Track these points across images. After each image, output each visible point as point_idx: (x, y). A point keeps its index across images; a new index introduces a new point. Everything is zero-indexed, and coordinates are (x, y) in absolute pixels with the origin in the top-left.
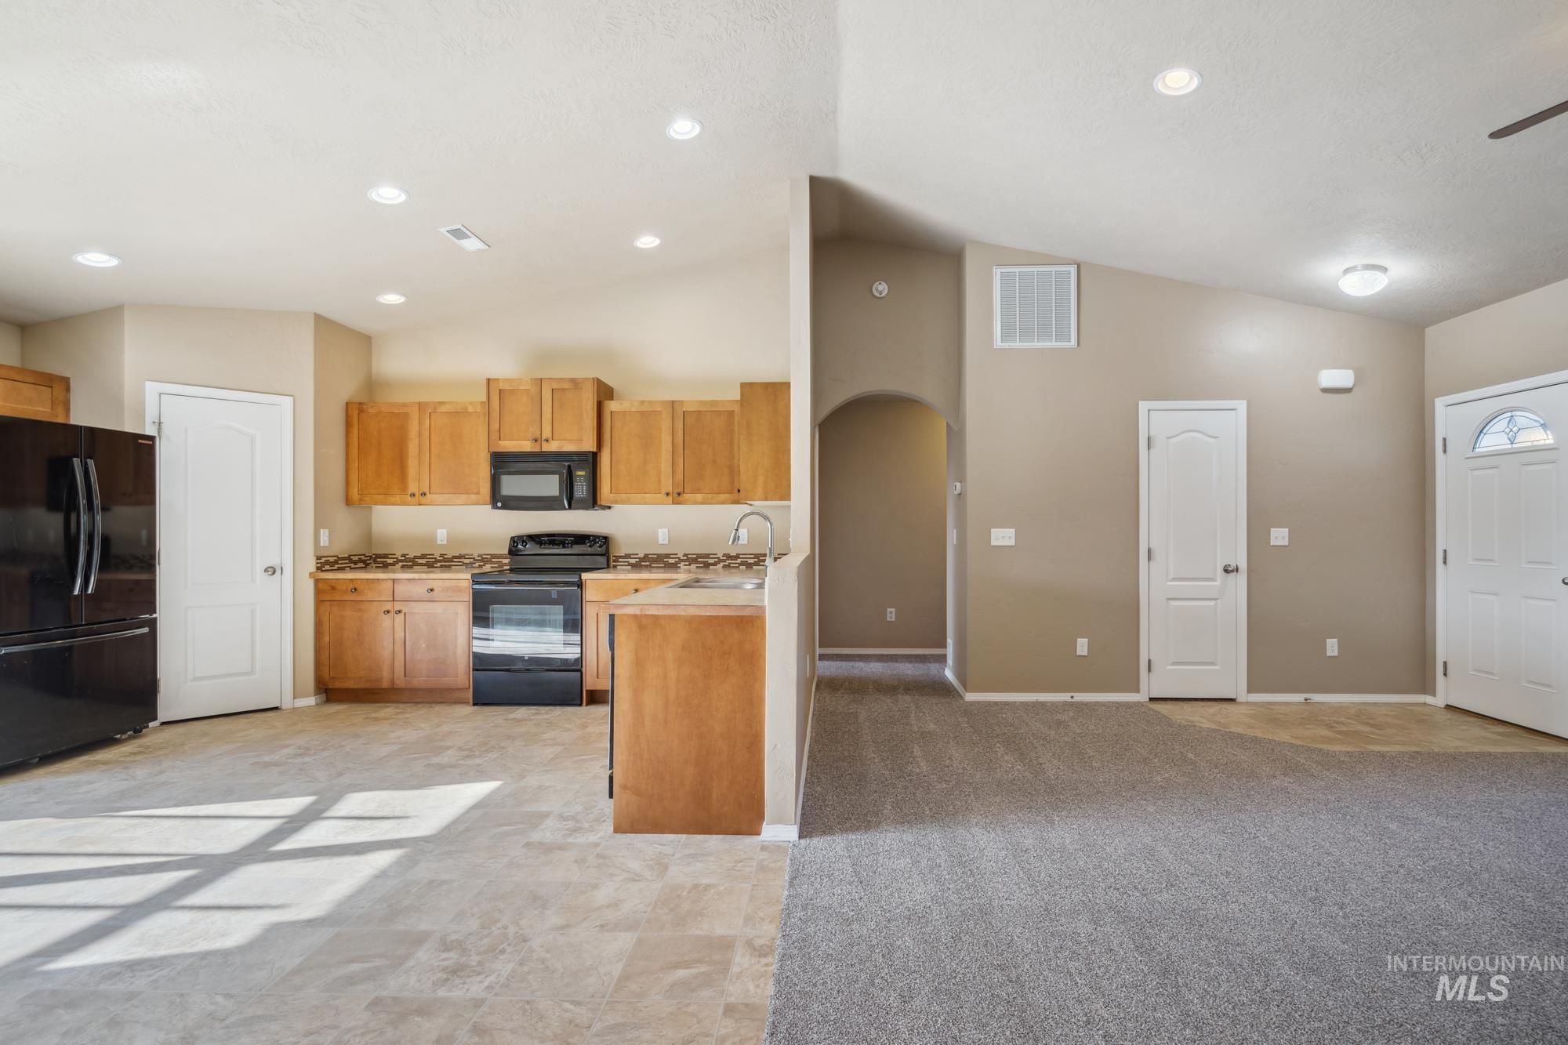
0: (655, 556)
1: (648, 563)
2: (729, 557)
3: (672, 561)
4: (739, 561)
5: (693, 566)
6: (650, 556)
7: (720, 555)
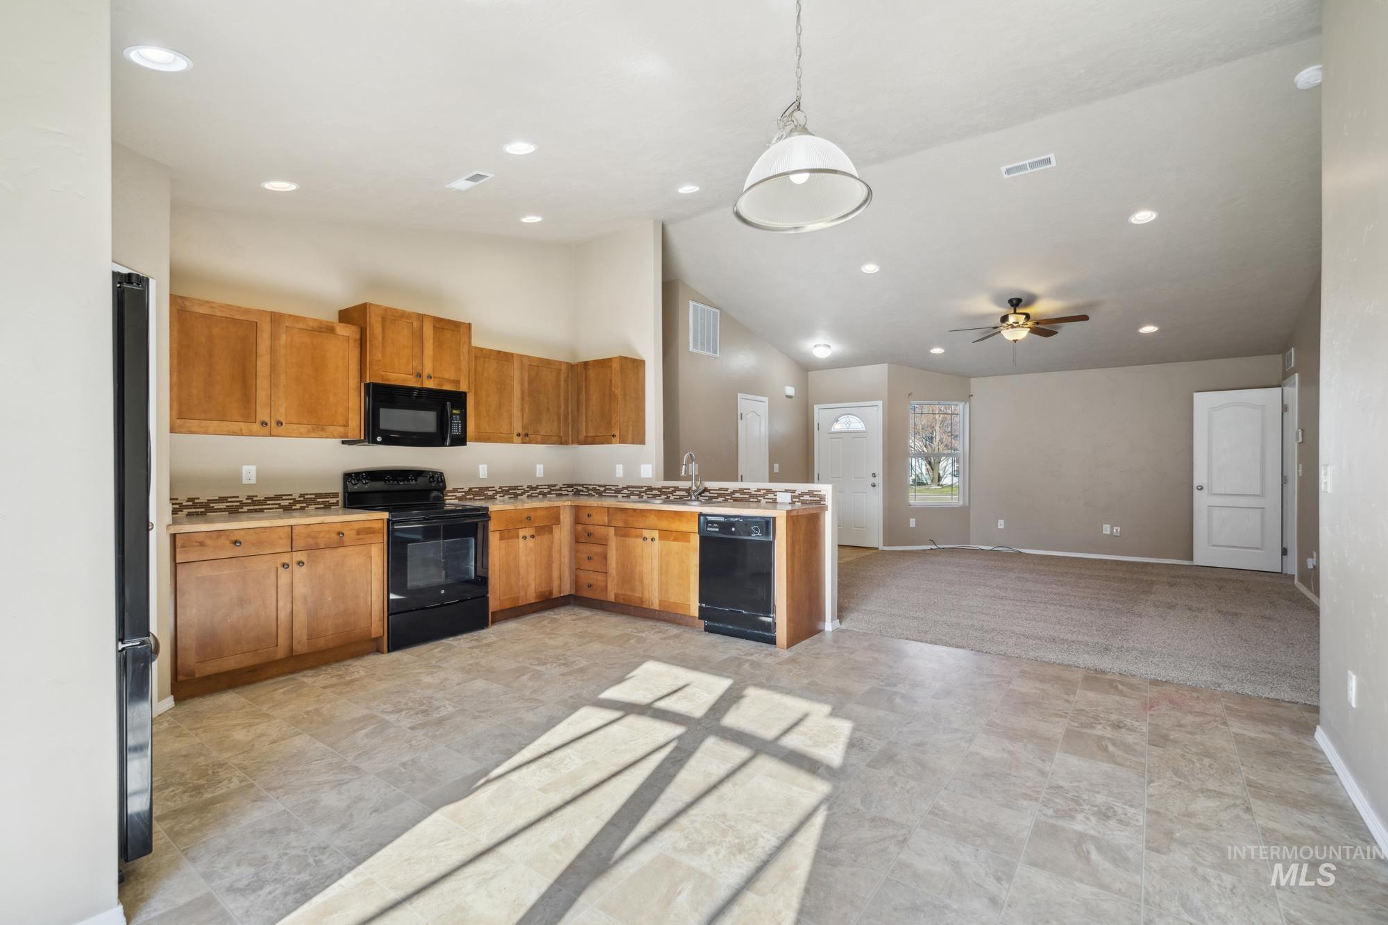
0: (478, 490)
1: (472, 496)
2: (531, 488)
3: (490, 493)
4: (538, 491)
5: (506, 497)
6: (473, 490)
7: (525, 487)
